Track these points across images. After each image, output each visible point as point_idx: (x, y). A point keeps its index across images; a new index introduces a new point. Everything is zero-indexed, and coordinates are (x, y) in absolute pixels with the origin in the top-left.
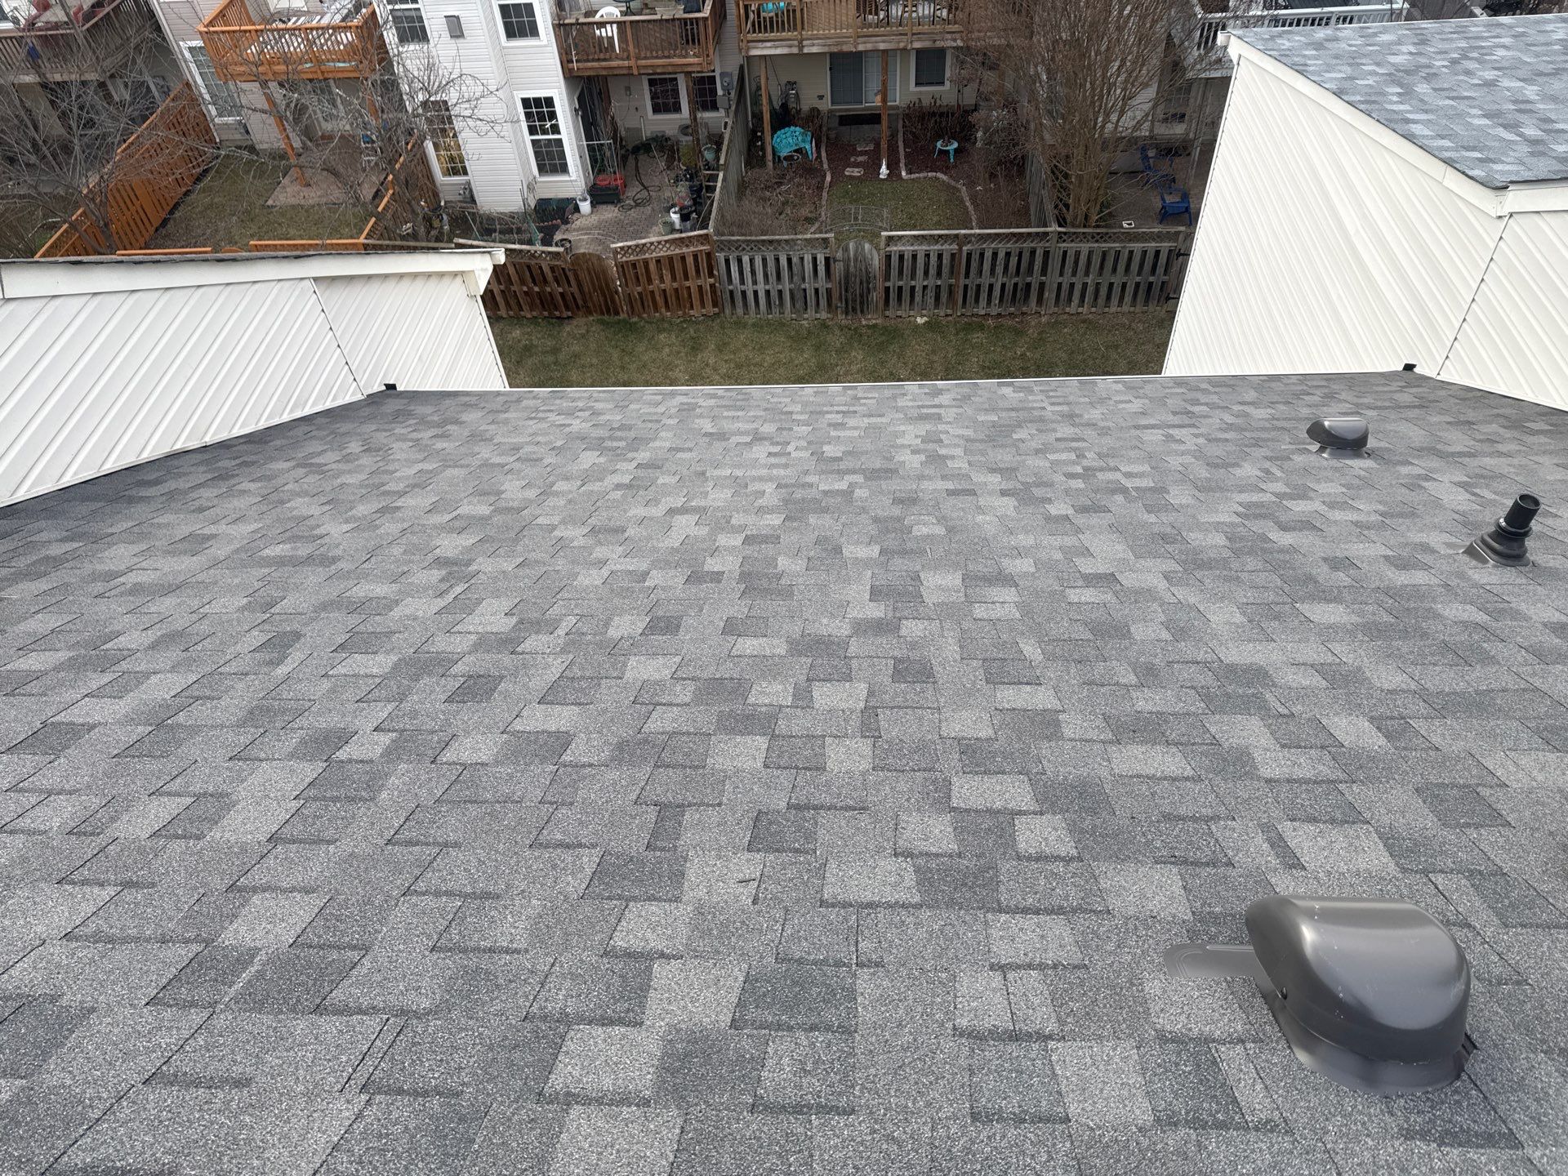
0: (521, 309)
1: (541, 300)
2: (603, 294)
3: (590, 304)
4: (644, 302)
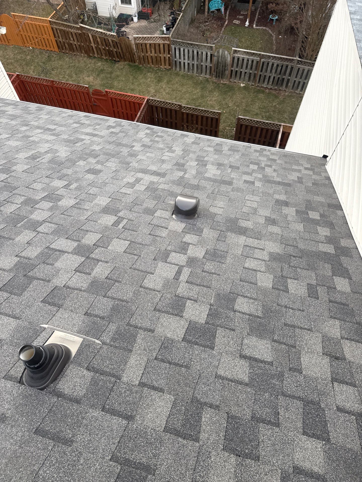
0: (102, 55)
1: (109, 53)
2: (130, 54)
3: (125, 57)
4: (144, 60)
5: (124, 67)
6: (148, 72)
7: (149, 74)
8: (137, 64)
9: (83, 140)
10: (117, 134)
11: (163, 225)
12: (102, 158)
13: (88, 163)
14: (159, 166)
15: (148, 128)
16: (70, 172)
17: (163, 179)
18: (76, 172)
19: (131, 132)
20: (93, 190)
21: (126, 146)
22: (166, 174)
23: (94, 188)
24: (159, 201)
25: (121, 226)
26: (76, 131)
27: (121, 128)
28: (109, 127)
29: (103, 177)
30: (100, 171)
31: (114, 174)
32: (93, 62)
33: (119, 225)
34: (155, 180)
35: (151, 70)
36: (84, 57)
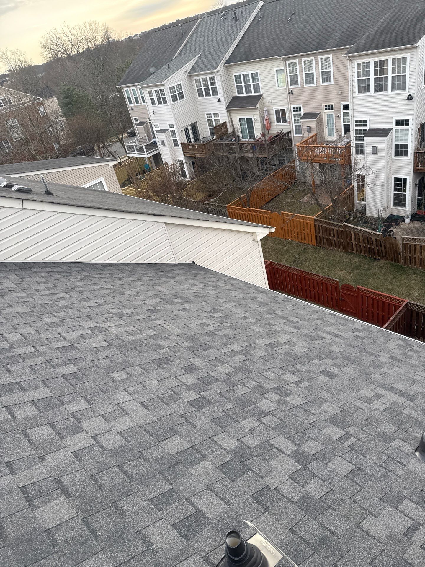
1: (369, 250)
2: (394, 253)
3: (388, 256)
4: (411, 261)
5: (384, 266)
6: (414, 273)
7: (414, 276)
8: (400, 264)
9: (324, 338)
10: (363, 339)
11: (401, 460)
12: (339, 361)
13: (324, 364)
14: (408, 385)
15: (401, 339)
16: (304, 368)
17: (410, 403)
18: (310, 370)
19: (380, 340)
20: (324, 394)
21: (371, 354)
22: (416, 398)
23: (325, 393)
24: (400, 428)
25: (347, 444)
26: (318, 328)
27: (368, 334)
28: (355, 330)
29: (337, 382)
30: (336, 375)
31: (350, 382)
32: (350, 257)
33: (345, 442)
34: (400, 402)
35: (418, 272)
36: (341, 252)
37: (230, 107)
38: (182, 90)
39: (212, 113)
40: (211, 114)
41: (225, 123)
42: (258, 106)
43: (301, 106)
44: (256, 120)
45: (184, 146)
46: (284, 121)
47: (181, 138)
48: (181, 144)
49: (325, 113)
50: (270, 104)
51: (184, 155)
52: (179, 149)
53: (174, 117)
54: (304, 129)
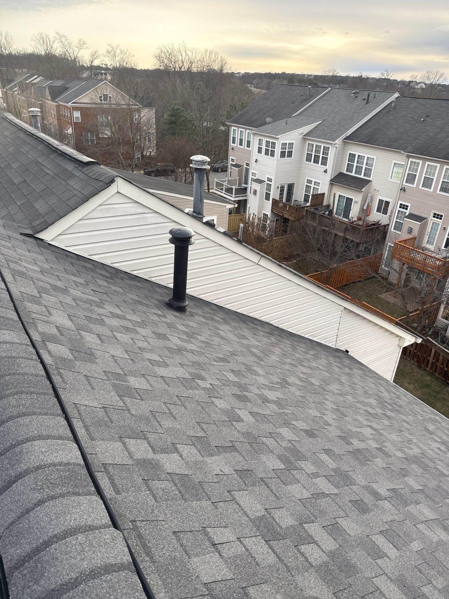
0: (435, 372)
1: (445, 373)
32: (421, 373)
36: (413, 364)
37: (334, 180)
38: (292, 149)
39: (314, 180)
40: (312, 181)
41: (323, 194)
42: (363, 190)
43: (409, 205)
44: (356, 202)
45: (275, 202)
46: (385, 212)
47: (274, 194)
48: (273, 199)
49: (432, 220)
50: (376, 192)
51: (272, 211)
52: (269, 204)
53: (276, 172)
54: (405, 228)
